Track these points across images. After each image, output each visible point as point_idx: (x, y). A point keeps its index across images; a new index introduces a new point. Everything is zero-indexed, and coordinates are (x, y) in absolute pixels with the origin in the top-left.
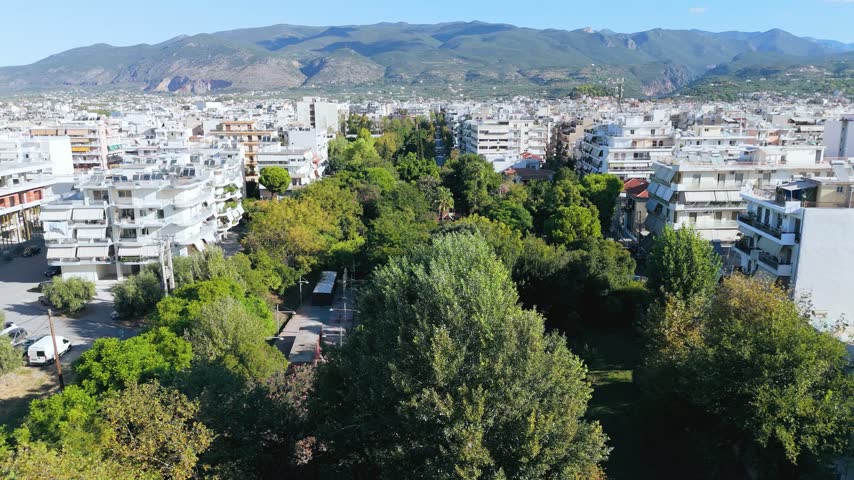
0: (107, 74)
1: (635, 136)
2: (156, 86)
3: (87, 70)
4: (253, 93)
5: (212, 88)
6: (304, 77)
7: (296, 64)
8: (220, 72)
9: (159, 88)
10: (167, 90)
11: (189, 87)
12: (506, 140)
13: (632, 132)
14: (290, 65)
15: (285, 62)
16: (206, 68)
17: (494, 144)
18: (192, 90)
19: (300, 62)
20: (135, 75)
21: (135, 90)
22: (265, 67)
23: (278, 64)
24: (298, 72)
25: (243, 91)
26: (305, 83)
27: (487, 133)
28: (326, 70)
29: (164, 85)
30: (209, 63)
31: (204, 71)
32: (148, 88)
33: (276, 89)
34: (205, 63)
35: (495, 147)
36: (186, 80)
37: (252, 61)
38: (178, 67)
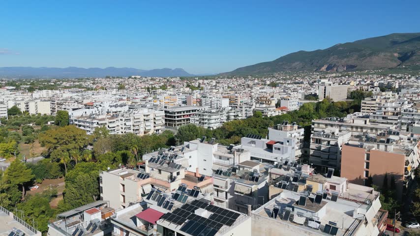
0: (301, 64)
1: (386, 110)
2: (320, 69)
3: (293, 63)
4: (367, 71)
5: (346, 69)
6: (399, 62)
7: (396, 55)
8: (352, 61)
9: (321, 70)
10: (325, 70)
11: (335, 69)
12: (375, 107)
13: (385, 109)
14: (392, 56)
15: (389, 54)
16: (345, 59)
17: (369, 108)
18: (337, 70)
19: (399, 53)
20: (312, 64)
21: (311, 71)
22: (377, 58)
23: (385, 56)
24: (396, 59)
25: (361, 70)
26: (399, 65)
27: (365, 103)
28: (414, 57)
29: (324, 68)
30: (347, 57)
31: (344, 61)
32: (317, 70)
33: (380, 69)
34: (345, 57)
35: (369, 110)
36: (334, 66)
37: (370, 55)
38: (332, 60)
